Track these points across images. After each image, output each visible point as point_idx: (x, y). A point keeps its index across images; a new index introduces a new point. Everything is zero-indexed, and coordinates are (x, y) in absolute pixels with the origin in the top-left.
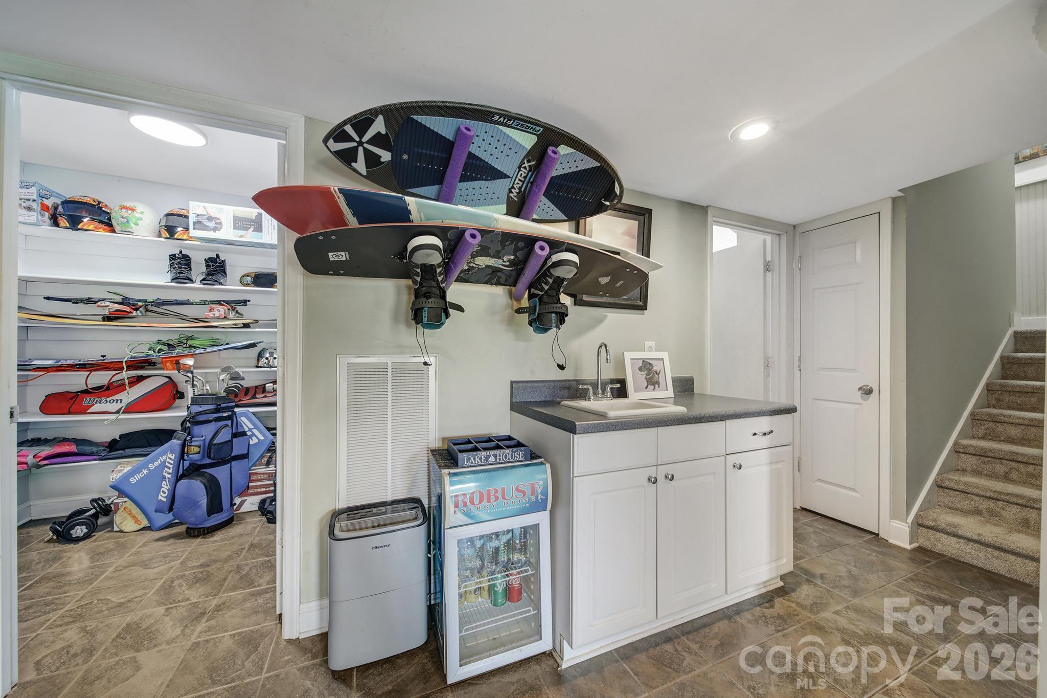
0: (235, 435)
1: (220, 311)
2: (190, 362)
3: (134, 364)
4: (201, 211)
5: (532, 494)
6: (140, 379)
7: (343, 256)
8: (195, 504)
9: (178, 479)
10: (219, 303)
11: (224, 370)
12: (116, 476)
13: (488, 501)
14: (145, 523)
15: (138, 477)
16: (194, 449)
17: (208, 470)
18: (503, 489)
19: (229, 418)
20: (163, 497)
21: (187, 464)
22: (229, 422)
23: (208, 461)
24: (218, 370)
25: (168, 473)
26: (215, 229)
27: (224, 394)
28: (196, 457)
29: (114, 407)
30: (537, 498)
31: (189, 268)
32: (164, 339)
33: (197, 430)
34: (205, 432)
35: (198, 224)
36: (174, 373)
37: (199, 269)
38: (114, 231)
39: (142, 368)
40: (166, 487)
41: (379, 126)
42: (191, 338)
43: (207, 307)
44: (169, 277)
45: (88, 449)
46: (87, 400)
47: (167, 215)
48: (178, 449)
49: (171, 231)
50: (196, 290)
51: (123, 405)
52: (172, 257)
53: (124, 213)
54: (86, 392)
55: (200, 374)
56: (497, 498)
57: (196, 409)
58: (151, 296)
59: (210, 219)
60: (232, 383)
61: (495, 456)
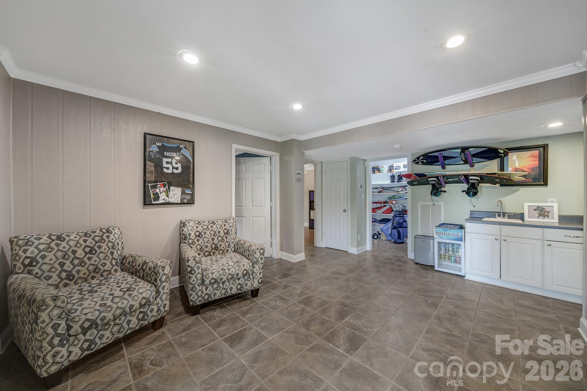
0: (404, 221)
1: (401, 189)
2: (394, 202)
3: (384, 203)
4: (396, 165)
5: (458, 236)
6: (385, 206)
7: (416, 183)
8: (395, 236)
9: (392, 229)
10: (401, 187)
11: (402, 204)
12: (381, 227)
13: (445, 235)
14: (386, 239)
15: (385, 228)
16: (395, 223)
17: (398, 229)
18: (449, 233)
19: (402, 217)
20: (389, 232)
21: (394, 226)
22: (402, 218)
23: (398, 226)
24: (400, 205)
25: (390, 227)
26: (399, 169)
27: (401, 210)
28: (396, 225)
29: (380, 212)
30: (459, 237)
31: (394, 178)
32: (389, 196)
33: (396, 218)
34: (397, 219)
35: (396, 169)
36: (391, 205)
37: (396, 178)
38: (380, 172)
39: (385, 203)
40: (390, 230)
41: (422, 158)
42: (395, 196)
43: (398, 188)
44: (390, 181)
45: (376, 221)
46: (376, 210)
47: (390, 167)
48: (392, 222)
49: (390, 170)
50: (396, 184)
51: (382, 212)
52: (391, 176)
53: (382, 168)
54: (376, 208)
55: (397, 205)
56: (447, 235)
57: (396, 213)
58: (387, 186)
59: (398, 167)
60: (403, 208)
61: (449, 226)
